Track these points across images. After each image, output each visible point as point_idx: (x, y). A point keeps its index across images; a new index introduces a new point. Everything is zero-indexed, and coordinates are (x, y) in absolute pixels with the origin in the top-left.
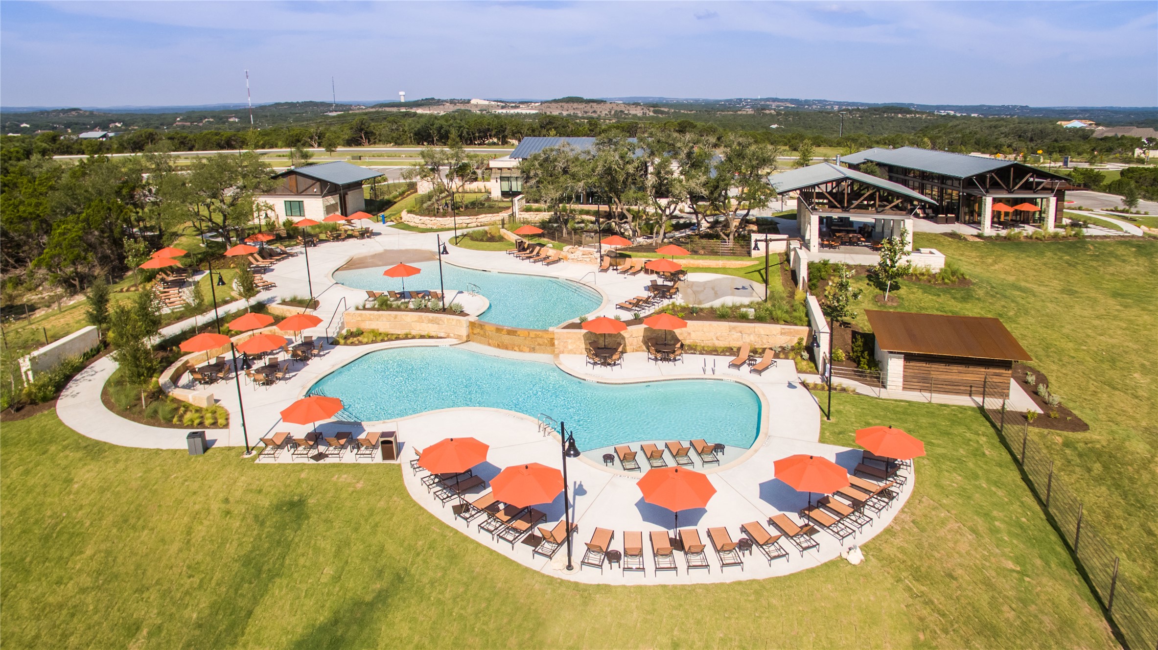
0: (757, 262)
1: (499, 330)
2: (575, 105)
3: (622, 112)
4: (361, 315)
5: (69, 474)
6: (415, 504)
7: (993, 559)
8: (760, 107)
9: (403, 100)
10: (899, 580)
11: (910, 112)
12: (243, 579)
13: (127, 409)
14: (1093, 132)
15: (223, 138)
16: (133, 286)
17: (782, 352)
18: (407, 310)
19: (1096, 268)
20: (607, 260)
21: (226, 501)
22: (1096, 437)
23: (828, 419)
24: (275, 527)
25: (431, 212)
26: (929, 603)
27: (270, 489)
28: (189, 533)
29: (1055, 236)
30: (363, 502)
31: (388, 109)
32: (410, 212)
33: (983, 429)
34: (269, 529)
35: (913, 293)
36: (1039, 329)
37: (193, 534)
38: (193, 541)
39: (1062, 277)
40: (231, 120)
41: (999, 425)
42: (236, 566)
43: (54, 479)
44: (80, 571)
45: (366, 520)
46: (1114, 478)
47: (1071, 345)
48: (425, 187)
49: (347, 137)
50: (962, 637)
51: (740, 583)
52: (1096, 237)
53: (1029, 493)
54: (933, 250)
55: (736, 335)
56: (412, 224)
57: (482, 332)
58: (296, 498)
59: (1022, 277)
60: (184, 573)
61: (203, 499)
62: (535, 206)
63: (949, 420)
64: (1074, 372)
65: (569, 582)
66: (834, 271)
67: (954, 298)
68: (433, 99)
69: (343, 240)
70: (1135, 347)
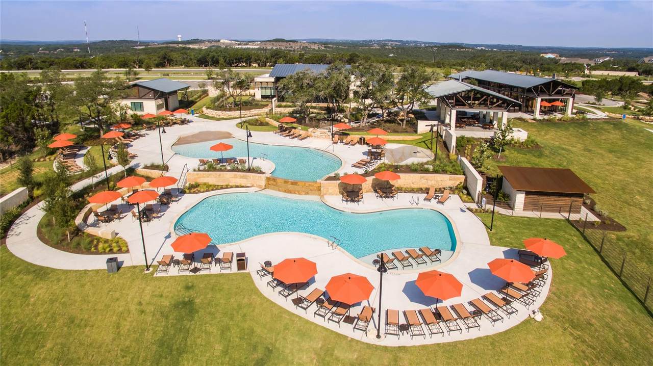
0: (422, 137)
1: (286, 182)
2: (280, 43)
3: (306, 47)
4: (197, 175)
5: (26, 291)
6: (268, 300)
7: (607, 311)
8: (383, 44)
9: (180, 40)
10: (565, 329)
11: (463, 48)
12: (160, 356)
13: (58, 243)
14: (560, 60)
15: (78, 62)
16: (41, 158)
17: (452, 190)
18: (226, 170)
19: (596, 137)
20: (337, 137)
21: (140, 304)
22: (632, 234)
23: (491, 230)
24: (176, 319)
25: (222, 108)
26: (584, 342)
27: (168, 294)
28: (118, 327)
29: (573, 119)
30: (232, 300)
31: (171, 45)
32: (207, 108)
33: (573, 232)
34: (172, 321)
35: (512, 154)
36: (582, 173)
37: (121, 328)
38: (122, 332)
39: (581, 141)
40: (75, 50)
41: (581, 230)
42: (154, 347)
43: (15, 296)
44: (44, 359)
45: (238, 312)
46: (648, 258)
47: (600, 181)
48: (213, 93)
49: (156, 62)
50: (607, 361)
51: (480, 338)
52: (593, 119)
53: (608, 269)
54: (520, 129)
55: (424, 181)
56: (210, 115)
57: (275, 183)
58: (187, 299)
59: (562, 142)
60: (119, 355)
61: (124, 303)
62: (284, 104)
63: (554, 228)
64: (606, 196)
65: (380, 346)
66: (468, 142)
67: (534, 156)
68: (198, 39)
69: (171, 126)
70: (632, 181)
